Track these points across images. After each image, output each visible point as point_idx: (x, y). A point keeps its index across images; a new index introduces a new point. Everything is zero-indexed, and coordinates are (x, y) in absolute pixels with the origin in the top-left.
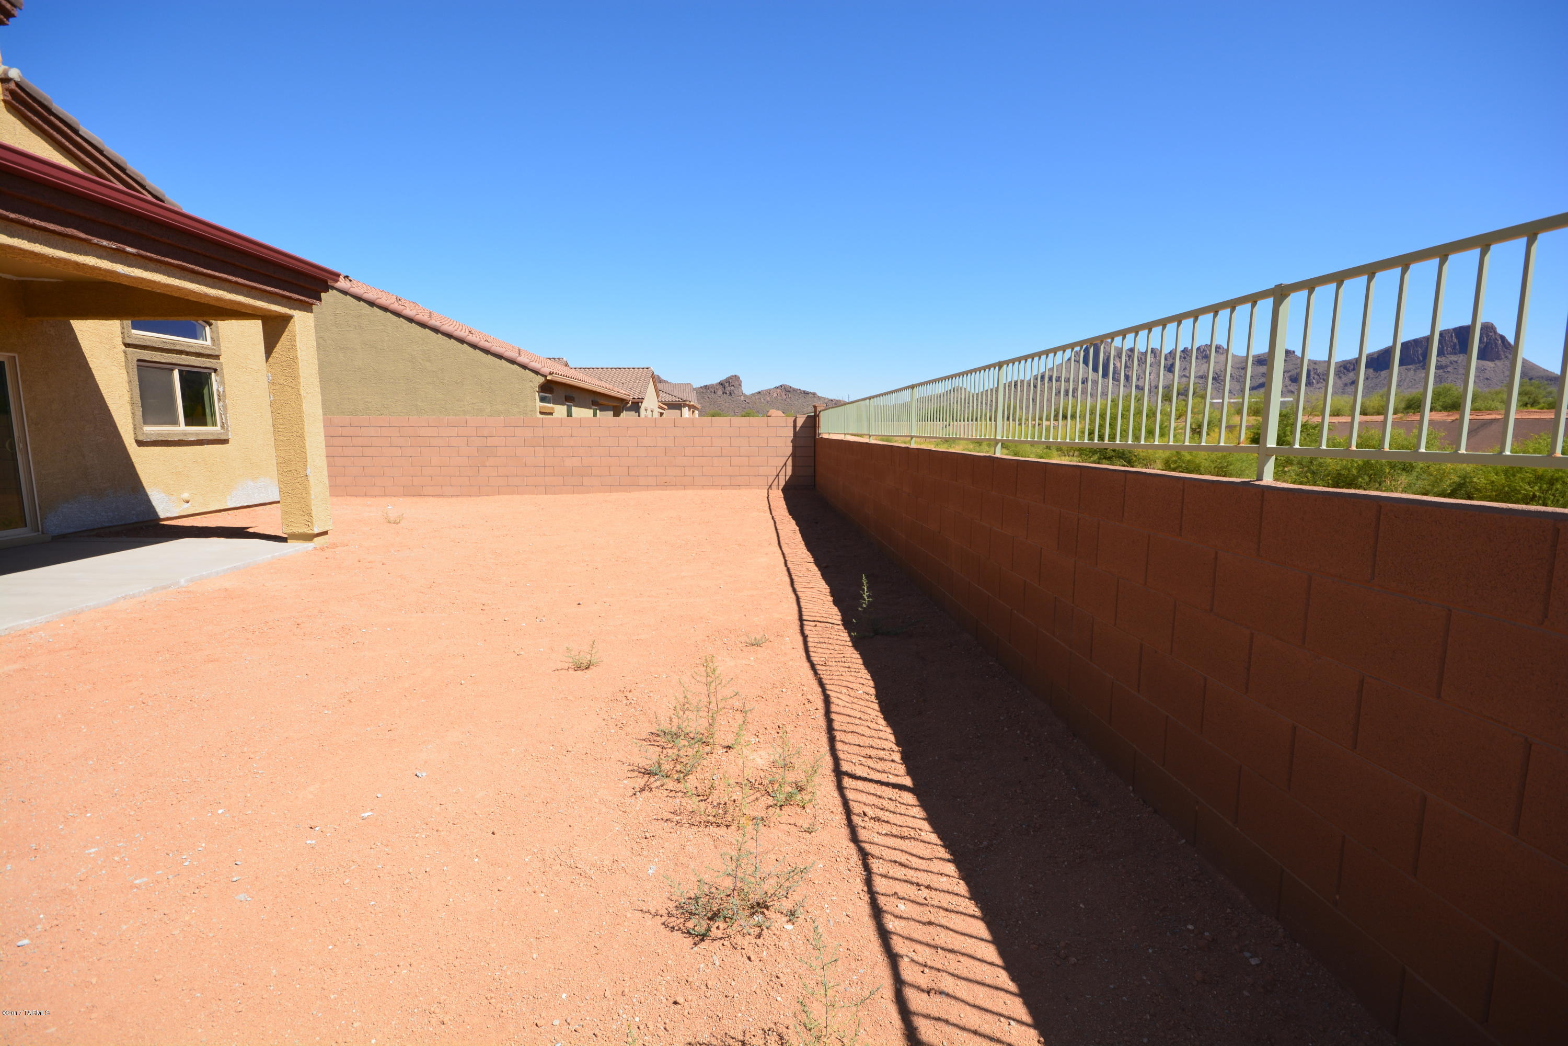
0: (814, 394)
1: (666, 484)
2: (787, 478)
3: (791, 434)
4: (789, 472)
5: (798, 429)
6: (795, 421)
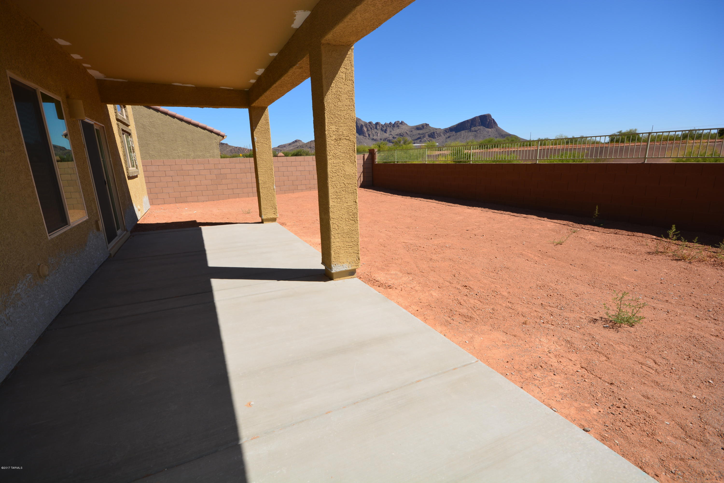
3: (362, 163)
4: (362, 180)
5: (365, 160)
6: (364, 157)
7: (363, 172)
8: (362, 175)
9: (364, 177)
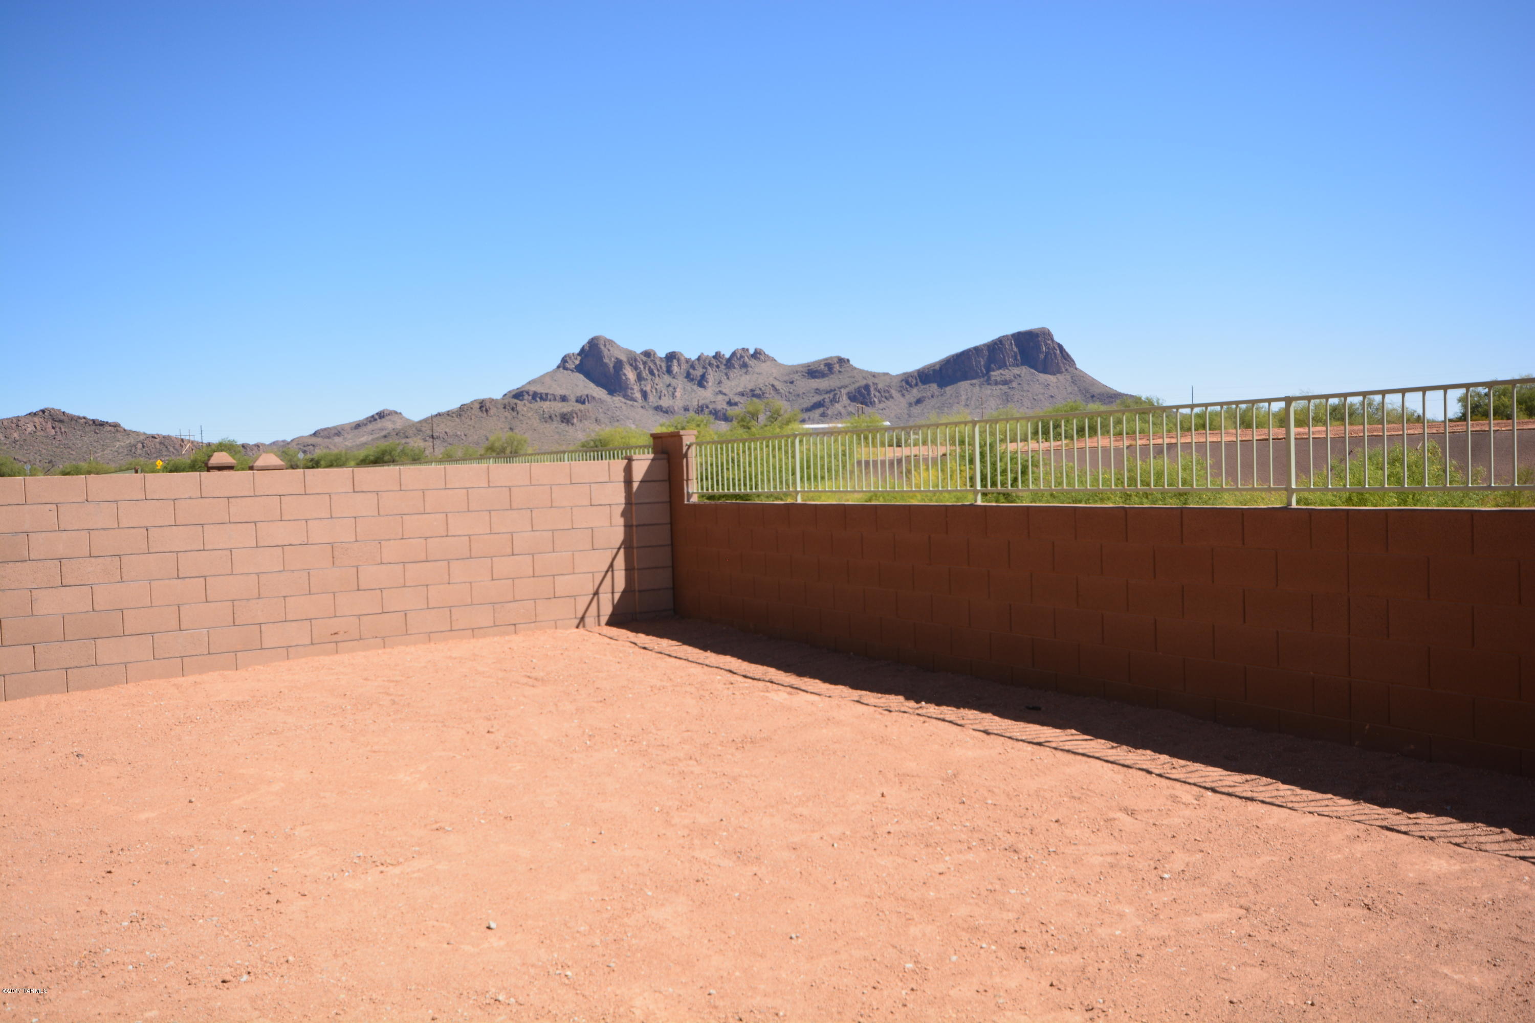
0: (116, 426)
1: (335, 638)
2: (617, 596)
3: (620, 498)
4: (620, 585)
5: (635, 485)
6: (628, 470)
7: (628, 545)
8: (620, 562)
9: (629, 569)
